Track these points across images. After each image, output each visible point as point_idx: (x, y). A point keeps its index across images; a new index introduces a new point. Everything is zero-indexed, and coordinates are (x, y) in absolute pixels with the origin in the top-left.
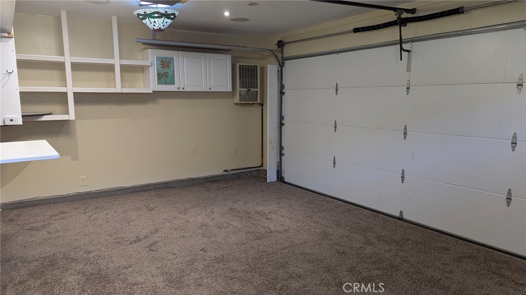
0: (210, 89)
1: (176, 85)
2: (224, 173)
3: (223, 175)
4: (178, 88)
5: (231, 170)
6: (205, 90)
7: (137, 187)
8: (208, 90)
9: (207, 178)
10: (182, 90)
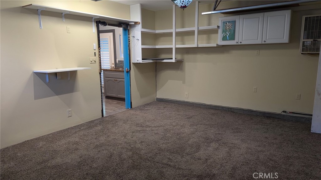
0: (265, 41)
1: (236, 40)
2: (283, 113)
3: (281, 115)
4: (237, 43)
5: (290, 112)
6: (260, 43)
7: (212, 106)
8: (263, 43)
9: (264, 113)
10: (240, 44)
